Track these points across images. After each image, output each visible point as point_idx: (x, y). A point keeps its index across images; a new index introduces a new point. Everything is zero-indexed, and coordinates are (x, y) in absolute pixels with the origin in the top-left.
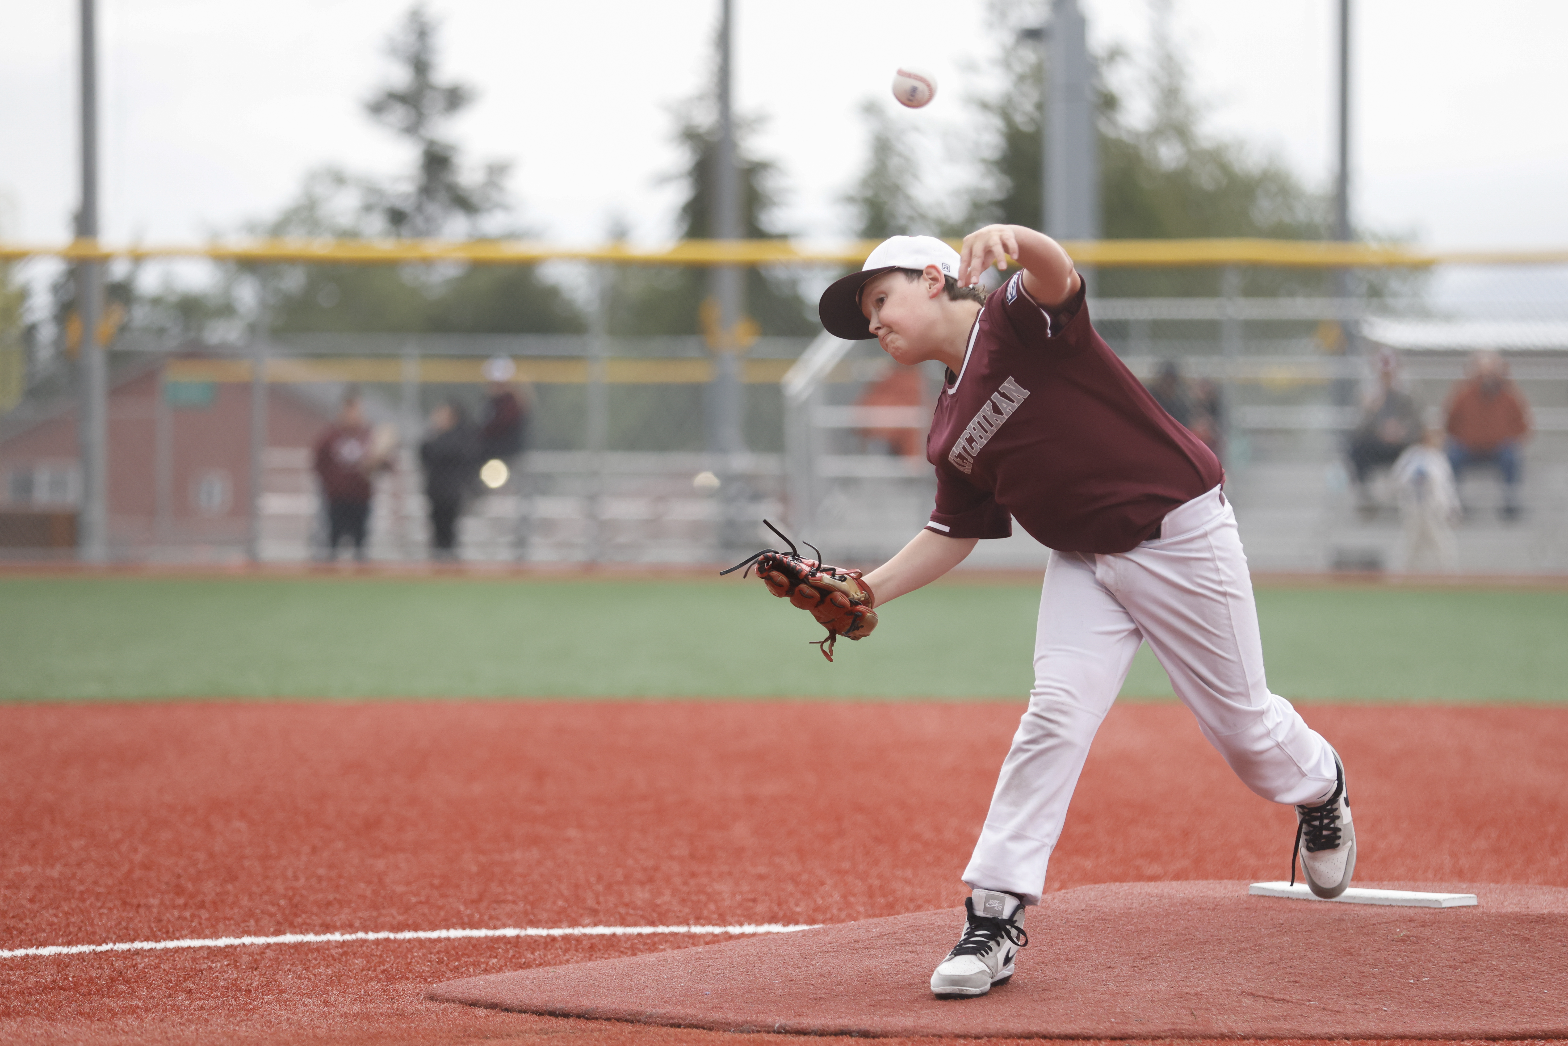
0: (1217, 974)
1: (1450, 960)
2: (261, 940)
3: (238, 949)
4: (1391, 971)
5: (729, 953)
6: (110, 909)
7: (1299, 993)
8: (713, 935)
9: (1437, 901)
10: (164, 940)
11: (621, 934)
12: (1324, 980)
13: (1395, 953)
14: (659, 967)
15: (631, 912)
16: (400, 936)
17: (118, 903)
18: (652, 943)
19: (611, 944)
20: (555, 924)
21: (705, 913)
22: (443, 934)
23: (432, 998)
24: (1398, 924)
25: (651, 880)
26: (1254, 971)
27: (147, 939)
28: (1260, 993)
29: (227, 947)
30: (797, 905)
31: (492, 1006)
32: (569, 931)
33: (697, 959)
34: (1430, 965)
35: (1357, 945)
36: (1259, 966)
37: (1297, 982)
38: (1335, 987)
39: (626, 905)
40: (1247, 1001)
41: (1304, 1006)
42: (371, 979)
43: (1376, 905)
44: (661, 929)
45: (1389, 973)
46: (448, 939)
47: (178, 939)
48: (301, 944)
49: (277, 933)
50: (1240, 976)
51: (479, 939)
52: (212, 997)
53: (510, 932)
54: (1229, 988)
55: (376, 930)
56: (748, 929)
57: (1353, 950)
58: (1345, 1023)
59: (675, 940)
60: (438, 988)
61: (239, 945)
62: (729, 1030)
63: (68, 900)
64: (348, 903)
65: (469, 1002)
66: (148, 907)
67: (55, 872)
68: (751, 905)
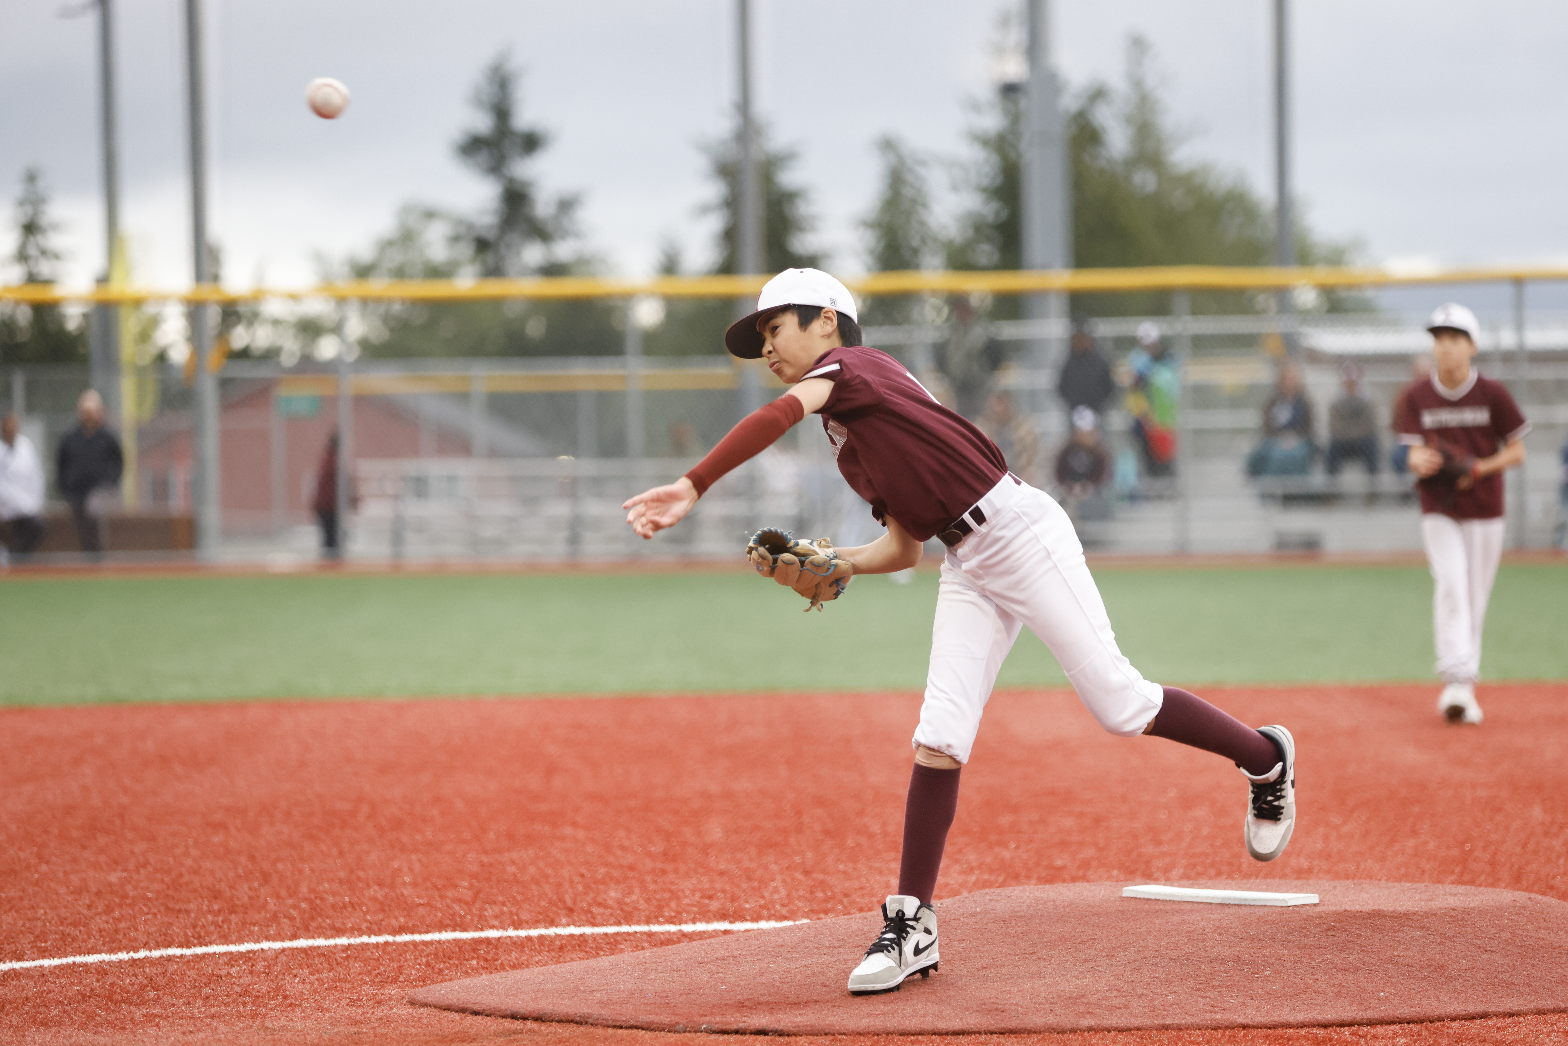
1: (1290, 958)
2: (277, 945)
3: (257, 954)
4: (1238, 969)
5: (671, 957)
6: (155, 915)
7: (1158, 988)
8: (667, 934)
9: (1283, 900)
10: (195, 946)
11: (590, 934)
12: (1180, 977)
13: (1244, 949)
14: (611, 970)
15: (602, 911)
16: (399, 939)
17: (162, 908)
18: (613, 943)
19: (579, 944)
20: (535, 924)
21: (666, 911)
22: (436, 936)
25: (626, 878)
27: (180, 946)
29: (248, 952)
30: (747, 902)
31: (463, 1011)
32: (544, 931)
33: (643, 963)
34: (1273, 960)
35: (1211, 943)
36: (1125, 966)
37: (1156, 980)
38: (1189, 983)
40: (1113, 997)
41: (1161, 1000)
42: (366, 983)
44: (625, 929)
46: (439, 942)
47: (206, 945)
48: (312, 948)
49: (294, 937)
50: (1108, 975)
51: (465, 942)
52: (225, 1004)
53: (493, 934)
55: (378, 933)
58: (1197, 1015)
59: (635, 941)
60: (420, 992)
61: (258, 951)
62: (664, 1031)
63: (120, 906)
64: (360, 906)
65: (443, 1008)
66: (188, 912)
67: (113, 878)
68: (707, 901)
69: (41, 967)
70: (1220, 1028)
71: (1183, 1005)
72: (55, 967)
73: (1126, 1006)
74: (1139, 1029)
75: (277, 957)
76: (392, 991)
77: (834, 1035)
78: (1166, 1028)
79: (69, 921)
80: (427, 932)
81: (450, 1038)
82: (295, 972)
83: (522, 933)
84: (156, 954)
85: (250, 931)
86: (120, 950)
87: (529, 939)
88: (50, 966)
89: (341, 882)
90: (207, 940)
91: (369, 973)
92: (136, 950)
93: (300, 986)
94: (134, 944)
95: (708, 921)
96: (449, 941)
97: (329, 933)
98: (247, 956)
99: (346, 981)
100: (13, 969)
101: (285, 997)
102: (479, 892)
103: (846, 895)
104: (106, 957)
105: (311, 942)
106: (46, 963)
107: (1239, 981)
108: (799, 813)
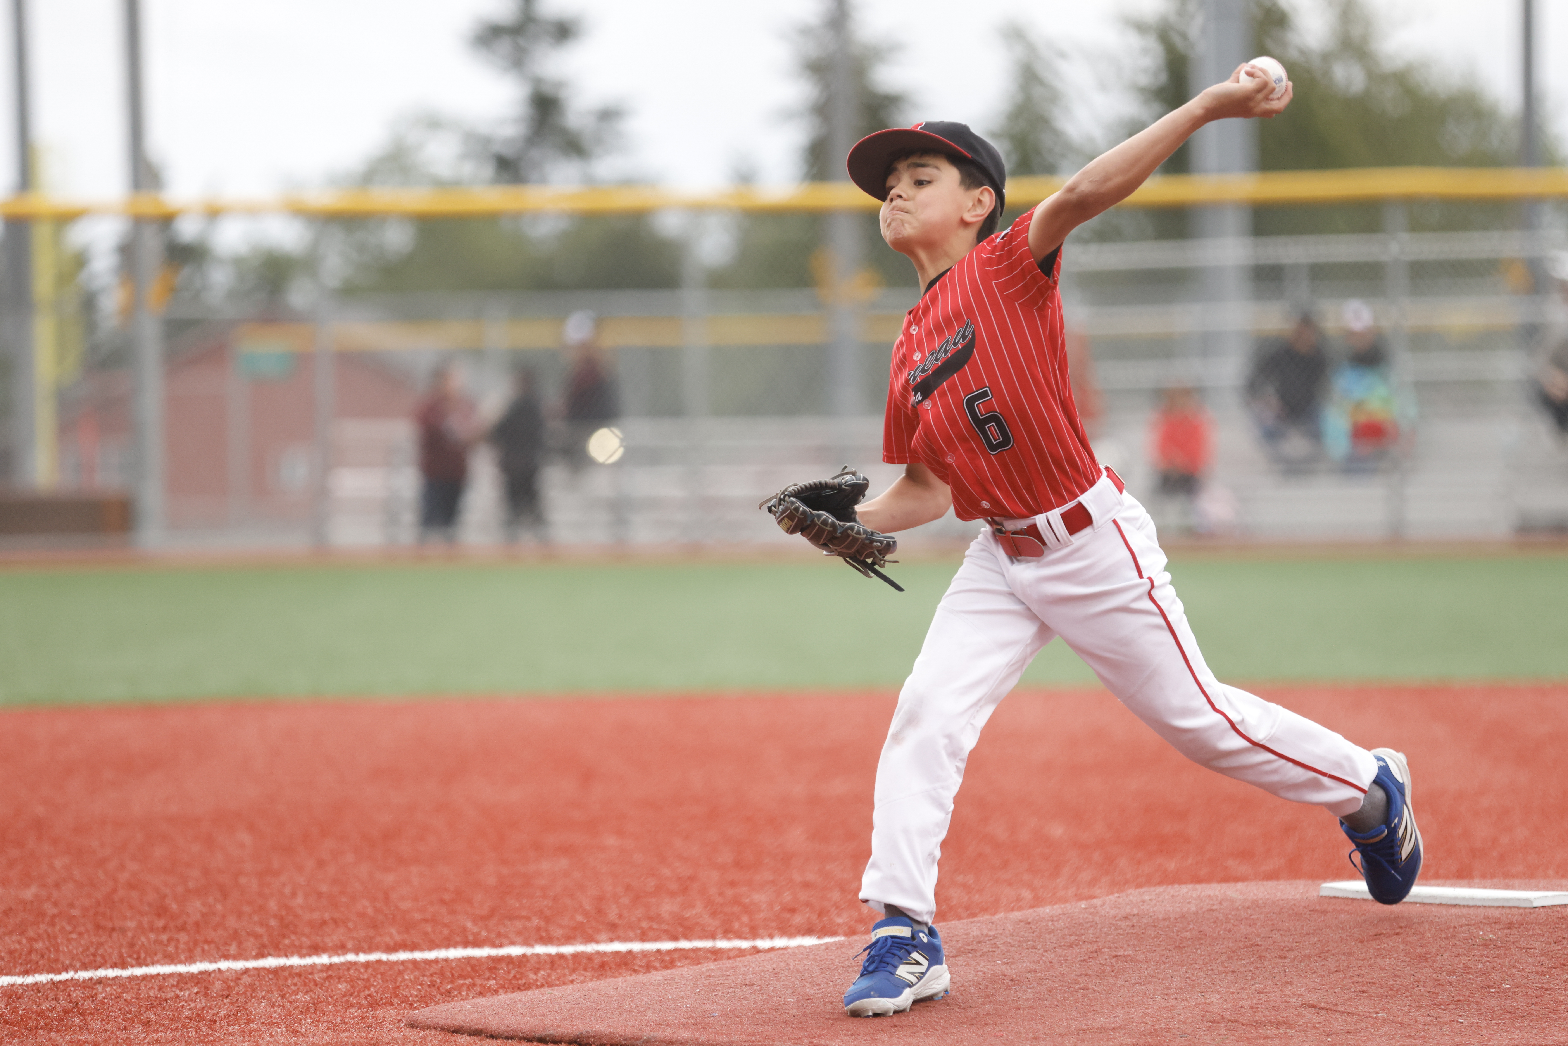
0: (1277, 984)
1: (1537, 966)
2: (239, 965)
3: (213, 975)
4: (1470, 979)
5: (742, 969)
6: (80, 934)
7: (1366, 1004)
8: (739, 949)
9: (1527, 900)
10: (132, 966)
11: (638, 951)
12: (1395, 989)
13: (1476, 958)
14: (666, 986)
15: (655, 926)
16: (394, 957)
17: (90, 926)
18: (668, 960)
19: (625, 962)
20: (568, 941)
21: (736, 925)
22: (441, 954)
23: (413, 1025)
24: (1482, 926)
25: (685, 890)
26: (1318, 980)
27: (114, 966)
28: (1323, 1005)
29: (201, 973)
31: (477, 1033)
32: (581, 948)
33: (707, 976)
34: (1514, 971)
35: (1434, 950)
36: (1324, 975)
37: (1364, 992)
38: (1407, 997)
39: (651, 919)
40: (1308, 1014)
41: (1370, 1019)
42: (352, 1006)
43: (1459, 906)
44: (684, 944)
45: (1468, 981)
46: (446, 960)
47: (147, 965)
48: (283, 968)
49: (259, 956)
50: (1302, 987)
51: (479, 960)
52: (171, 1029)
53: (515, 951)
54: (1288, 999)
55: (368, 951)
56: (780, 942)
57: (1428, 956)
58: (1416, 1037)
59: (694, 957)
60: (422, 1014)
61: (214, 971)
63: (36, 924)
64: (345, 922)
65: (452, 1029)
66: (123, 931)
67: (28, 894)
68: (788, 915)
75: (238, 978)
76: (387, 1013)
80: (430, 949)
82: (261, 994)
83: (553, 950)
84: (83, 975)
85: (203, 950)
86: (36, 971)
87: (561, 956)
90: (149, 960)
91: (356, 995)
92: (57, 972)
93: (269, 1010)
94: (54, 966)
95: (791, 935)
96: (459, 960)
97: (305, 951)
98: (201, 977)
99: (328, 1003)
101: (250, 1022)
102: (497, 906)
104: (18, 979)
105: (282, 961)
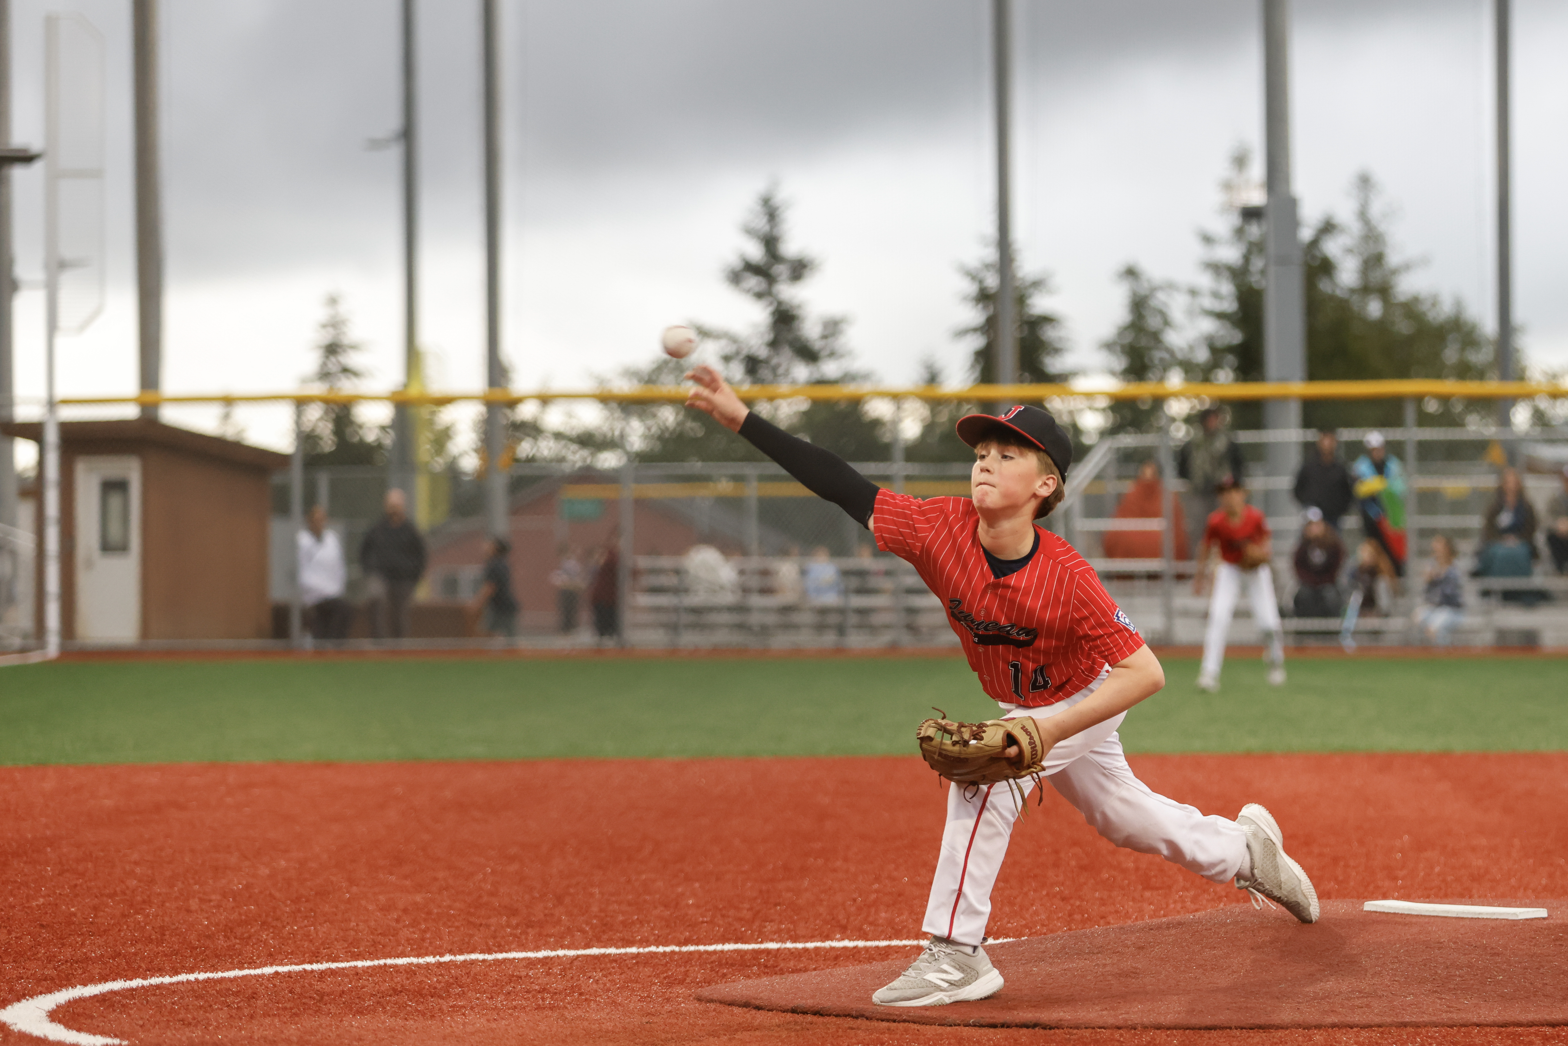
2: (572, 953)
3: (553, 960)
6: (458, 928)
7: (1398, 990)
10: (496, 953)
11: (862, 947)
12: (1419, 981)
13: (1478, 956)
15: (874, 929)
16: (685, 949)
17: (464, 923)
18: (884, 955)
19: (853, 955)
20: (811, 938)
22: (719, 947)
23: (699, 999)
24: (1481, 933)
27: (483, 952)
29: (545, 958)
31: (746, 1005)
32: (819, 944)
34: (1505, 966)
37: (1396, 983)
38: (1427, 986)
41: (1401, 1000)
42: (655, 984)
44: (895, 943)
45: (1471, 973)
46: (722, 952)
47: (506, 952)
48: (604, 956)
49: (588, 946)
51: (746, 952)
53: (772, 946)
55: (666, 944)
58: (1434, 1014)
60: (706, 991)
61: (554, 957)
62: (935, 1025)
63: (425, 920)
64: (648, 922)
65: (728, 1003)
66: (488, 926)
67: (418, 898)
69: (356, 967)
70: (1456, 1026)
71: (1421, 1005)
72: (368, 967)
73: (1368, 1006)
74: (1379, 1026)
75: (572, 963)
76: (680, 990)
77: (1094, 1028)
78: (1405, 1025)
79: (379, 931)
80: (711, 944)
81: (735, 1027)
82: (589, 974)
83: (800, 946)
84: (460, 958)
85: (546, 941)
86: (427, 954)
87: (806, 950)
88: (363, 967)
89: (630, 904)
90: (507, 948)
91: (657, 976)
92: (442, 955)
93: (595, 986)
94: (439, 950)
96: (732, 951)
97: (620, 944)
98: (545, 961)
99: (637, 982)
100: (330, 968)
101: (581, 994)
102: (758, 912)
103: (1103, 917)
104: (414, 960)
105: (603, 951)
106: (360, 964)
107: (1473, 985)
108: (1056, 852)
